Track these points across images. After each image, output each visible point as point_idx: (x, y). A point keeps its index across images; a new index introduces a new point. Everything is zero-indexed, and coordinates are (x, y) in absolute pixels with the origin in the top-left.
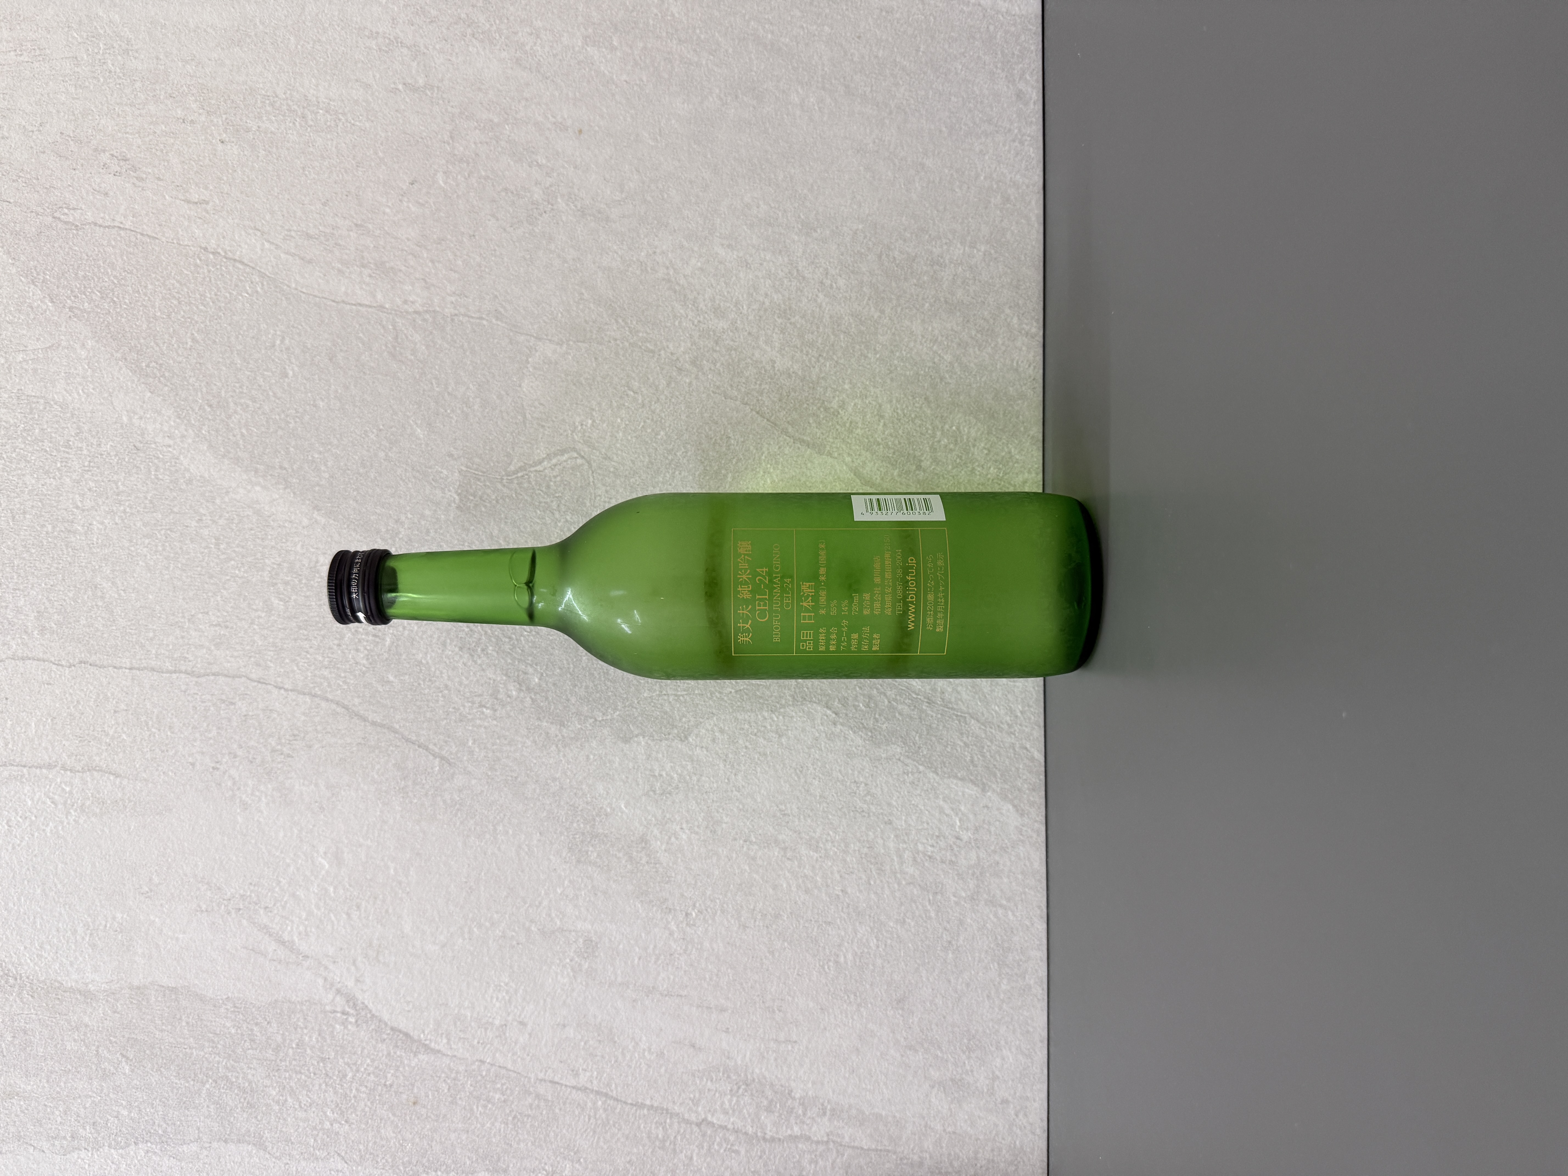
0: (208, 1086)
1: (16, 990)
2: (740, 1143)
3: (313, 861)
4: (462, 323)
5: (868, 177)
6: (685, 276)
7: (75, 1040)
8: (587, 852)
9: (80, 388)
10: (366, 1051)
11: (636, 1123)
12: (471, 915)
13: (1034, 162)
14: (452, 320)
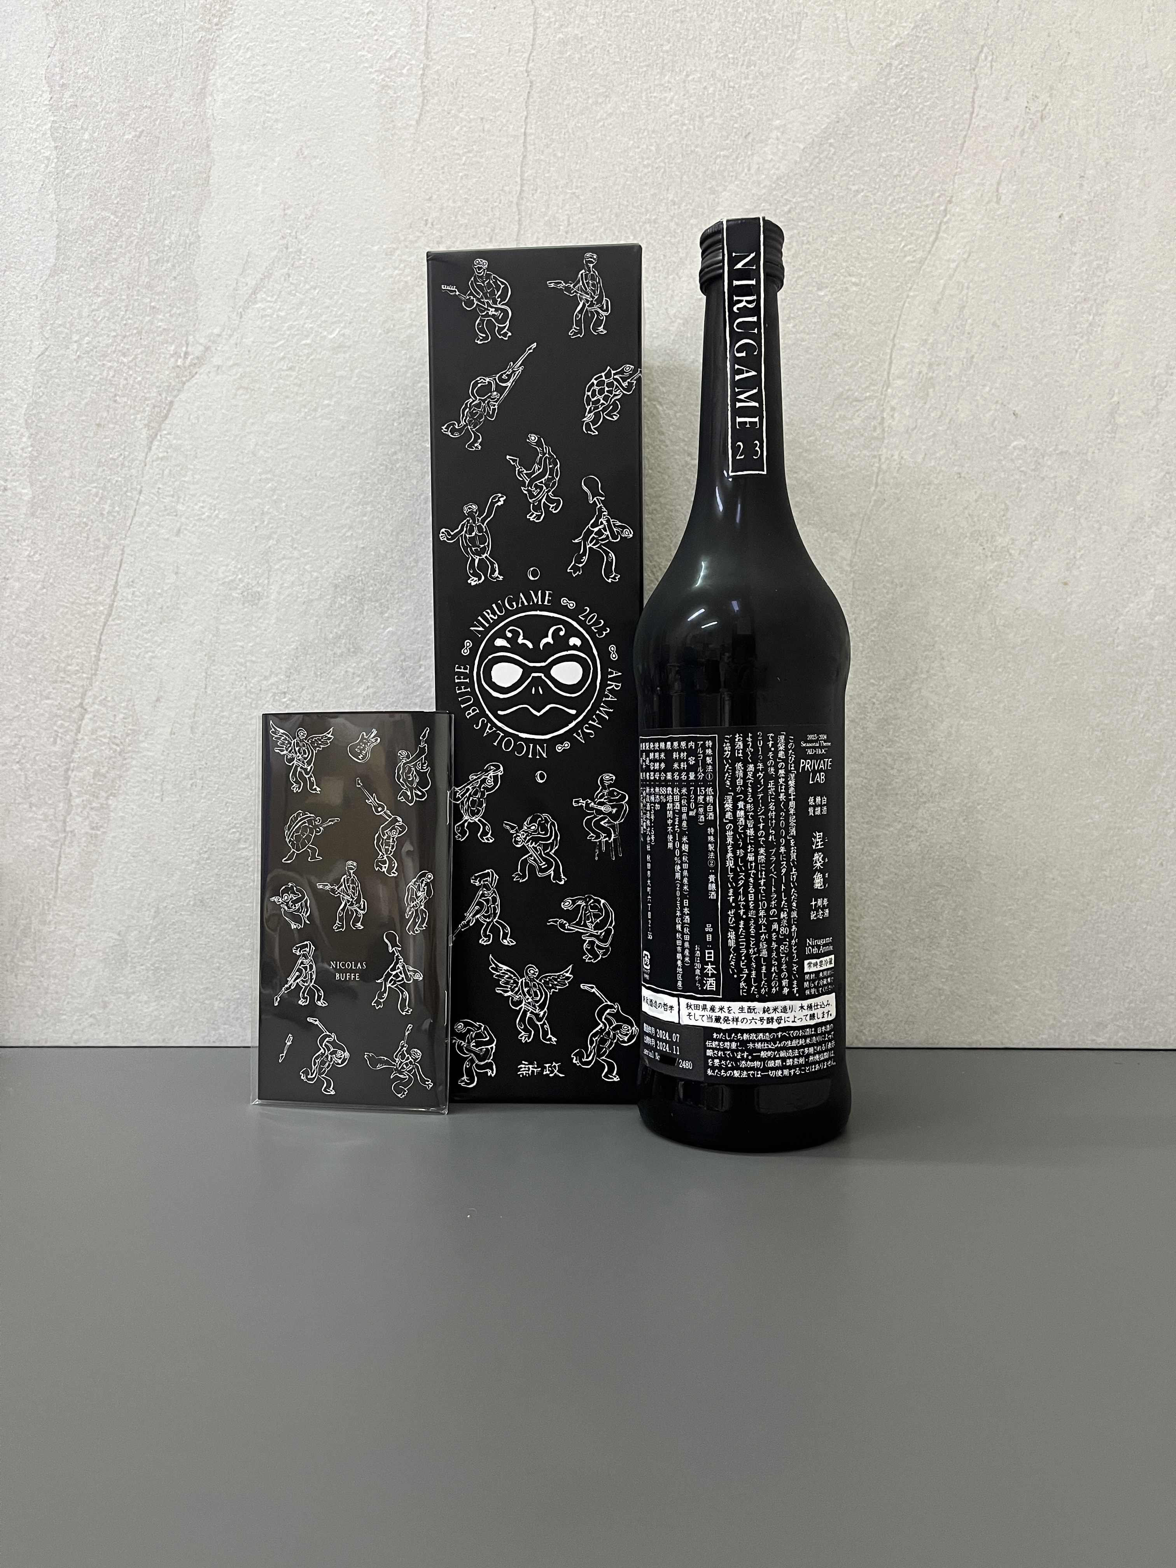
0: (112, 217)
1: (207, 25)
2: (63, 746)
3: (335, 322)
4: (872, 466)
5: (1019, 873)
6: (920, 689)
7: (157, 84)
8: (345, 594)
9: (809, 76)
10: (148, 376)
11: (82, 644)
12: (284, 480)
13: (1033, 1040)
14: (875, 456)
